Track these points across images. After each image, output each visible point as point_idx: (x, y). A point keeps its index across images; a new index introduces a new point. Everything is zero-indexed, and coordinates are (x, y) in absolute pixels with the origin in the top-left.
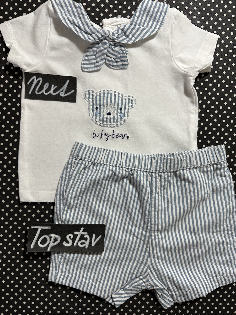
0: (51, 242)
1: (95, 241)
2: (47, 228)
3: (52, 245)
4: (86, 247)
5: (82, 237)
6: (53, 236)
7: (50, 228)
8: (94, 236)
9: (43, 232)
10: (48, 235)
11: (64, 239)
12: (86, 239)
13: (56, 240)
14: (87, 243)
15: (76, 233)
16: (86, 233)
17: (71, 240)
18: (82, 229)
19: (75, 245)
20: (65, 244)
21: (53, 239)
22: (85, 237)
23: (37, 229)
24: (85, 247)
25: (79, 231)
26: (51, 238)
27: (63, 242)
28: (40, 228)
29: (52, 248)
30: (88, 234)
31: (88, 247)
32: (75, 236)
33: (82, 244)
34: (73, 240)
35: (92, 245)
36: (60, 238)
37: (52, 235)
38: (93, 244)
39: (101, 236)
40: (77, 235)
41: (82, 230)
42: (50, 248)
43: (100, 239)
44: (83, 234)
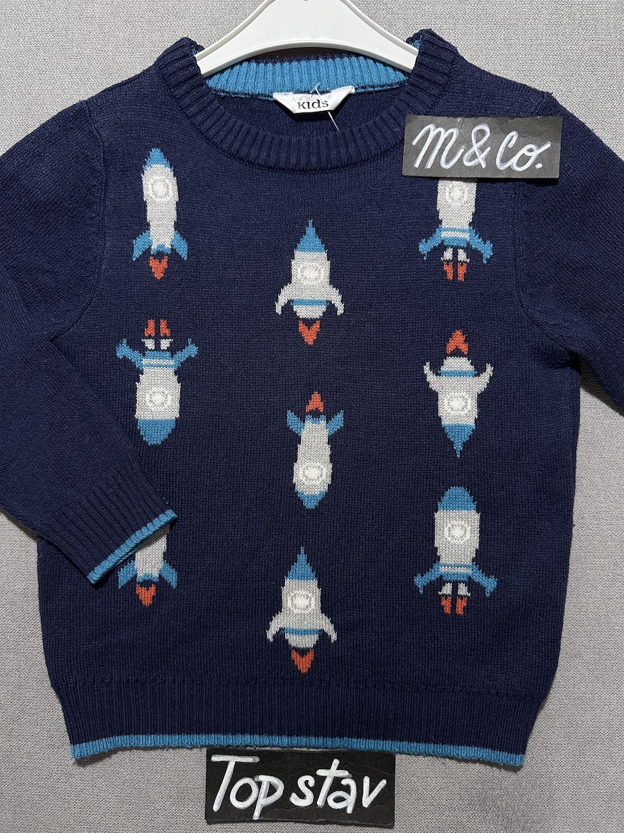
0: (262, 795)
1: (369, 794)
2: (249, 760)
3: (263, 801)
4: (349, 811)
5: (337, 785)
6: (265, 779)
7: (257, 759)
8: (366, 781)
9: (241, 771)
10: (252, 777)
11: (291, 787)
12: (347, 789)
13: (272, 790)
14: (350, 800)
15: (321, 772)
16: (346, 773)
17: (309, 790)
18: (336, 762)
19: (320, 803)
20: (294, 799)
21: (265, 788)
22: (344, 782)
23: (226, 764)
24: (346, 808)
25: (329, 768)
26: (259, 784)
27: (290, 796)
28: (232, 760)
29: (265, 810)
30: (351, 776)
31: (354, 810)
32: (320, 781)
33: (338, 800)
34: (316, 790)
35: (364, 805)
36: (283, 785)
37: (262, 778)
38: (367, 801)
39: (383, 783)
40: (324, 778)
41: (336, 767)
42: (260, 811)
43: (382, 790)
44: (338, 775)
